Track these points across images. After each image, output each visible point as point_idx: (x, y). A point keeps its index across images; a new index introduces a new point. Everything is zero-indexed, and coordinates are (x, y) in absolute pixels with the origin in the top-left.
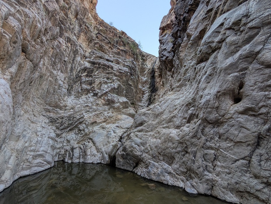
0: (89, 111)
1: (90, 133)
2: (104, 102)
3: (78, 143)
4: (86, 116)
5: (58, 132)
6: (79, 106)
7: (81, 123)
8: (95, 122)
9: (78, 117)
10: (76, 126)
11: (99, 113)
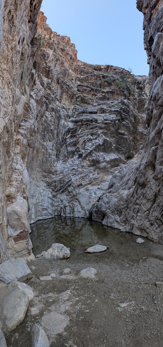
0: (75, 174)
1: (77, 194)
2: (89, 163)
3: (68, 203)
4: (73, 179)
5: (54, 194)
6: (67, 169)
7: (69, 185)
8: (81, 185)
9: (67, 180)
10: (66, 189)
11: (84, 175)
